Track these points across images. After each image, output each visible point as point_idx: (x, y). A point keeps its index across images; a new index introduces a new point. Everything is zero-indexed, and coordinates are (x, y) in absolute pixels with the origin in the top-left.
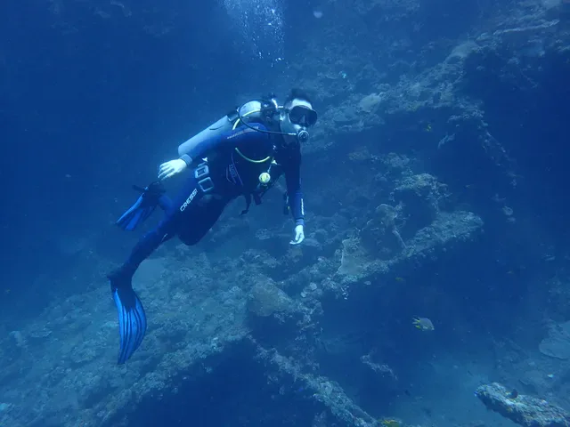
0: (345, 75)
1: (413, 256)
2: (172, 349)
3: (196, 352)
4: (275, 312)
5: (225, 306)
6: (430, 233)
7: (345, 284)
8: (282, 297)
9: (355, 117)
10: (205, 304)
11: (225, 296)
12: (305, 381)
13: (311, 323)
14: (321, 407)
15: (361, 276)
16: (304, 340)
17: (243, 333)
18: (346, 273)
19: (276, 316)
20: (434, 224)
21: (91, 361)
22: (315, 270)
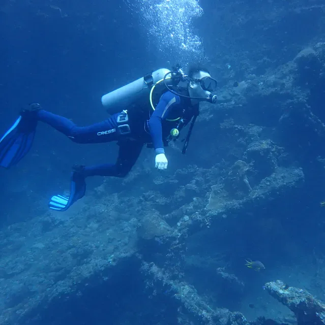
0: (229, 66)
1: (257, 198)
2: (80, 263)
3: (96, 265)
4: (156, 236)
5: (124, 232)
6: (269, 181)
7: (208, 217)
8: (163, 225)
9: (229, 97)
10: (111, 230)
11: (126, 225)
12: (171, 285)
13: (178, 244)
14: (179, 303)
15: (221, 211)
16: (173, 256)
17: (132, 252)
18: (210, 209)
19: (156, 239)
20: (273, 175)
21: (19, 273)
22: (191, 207)
